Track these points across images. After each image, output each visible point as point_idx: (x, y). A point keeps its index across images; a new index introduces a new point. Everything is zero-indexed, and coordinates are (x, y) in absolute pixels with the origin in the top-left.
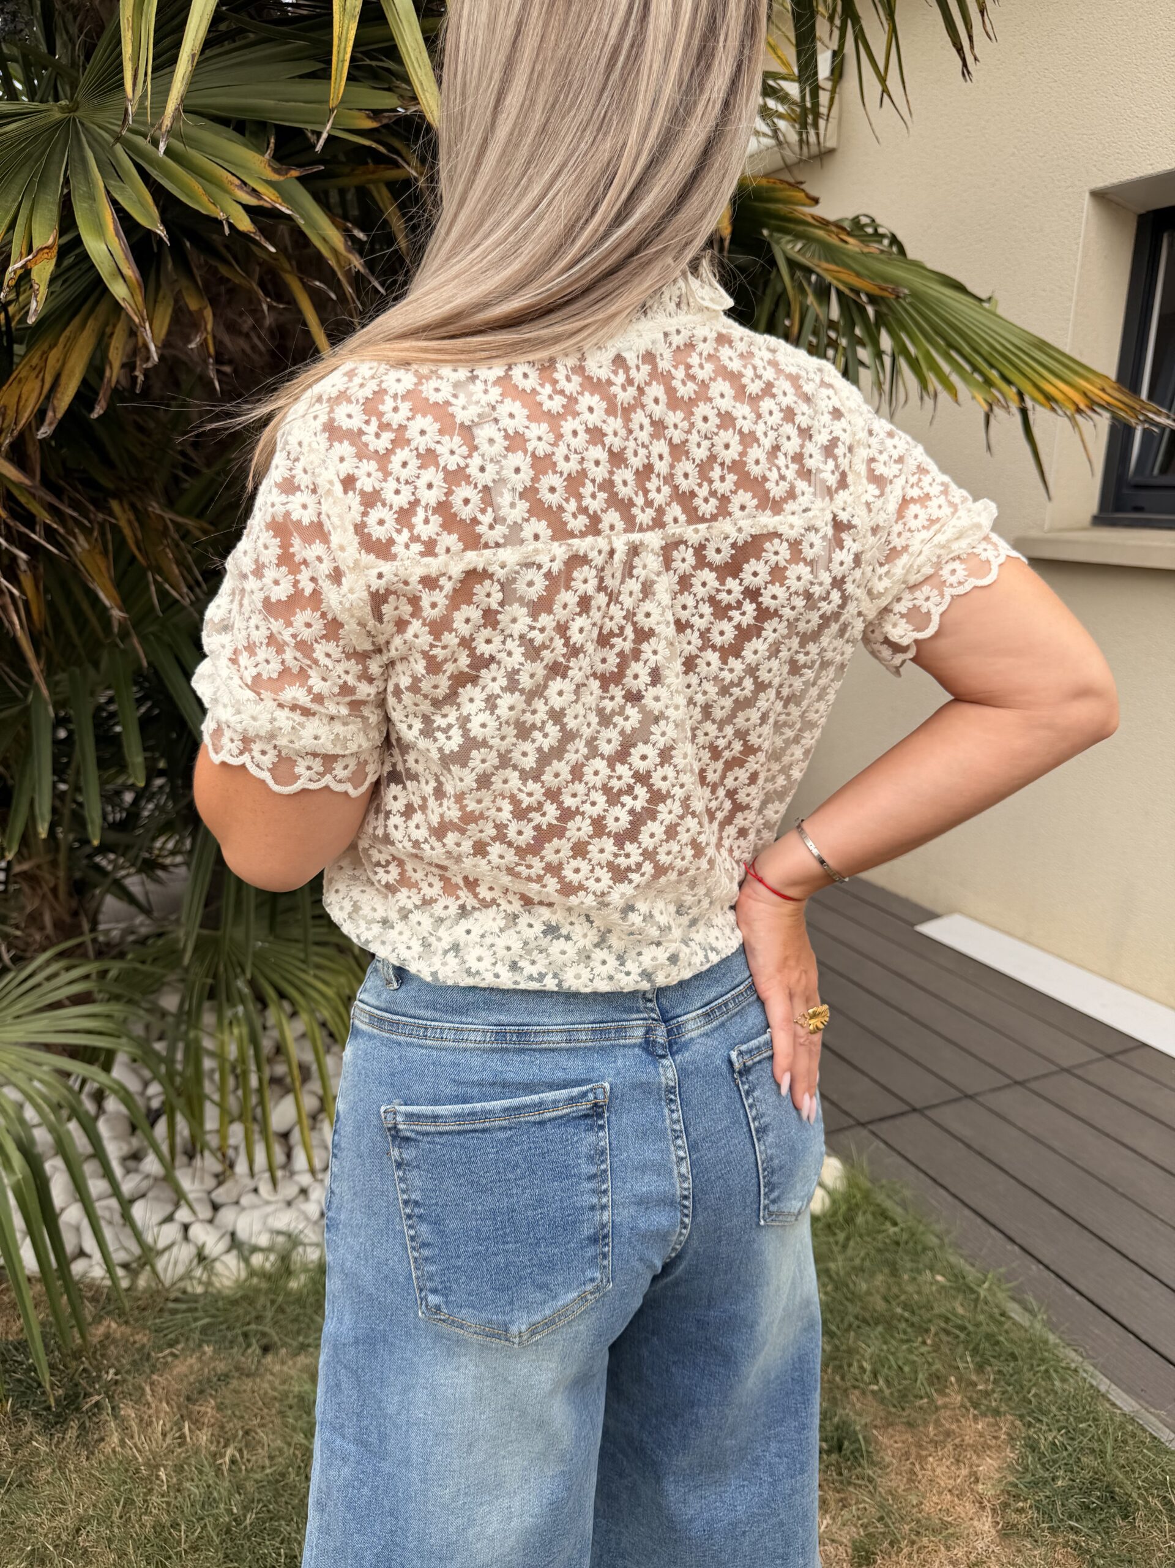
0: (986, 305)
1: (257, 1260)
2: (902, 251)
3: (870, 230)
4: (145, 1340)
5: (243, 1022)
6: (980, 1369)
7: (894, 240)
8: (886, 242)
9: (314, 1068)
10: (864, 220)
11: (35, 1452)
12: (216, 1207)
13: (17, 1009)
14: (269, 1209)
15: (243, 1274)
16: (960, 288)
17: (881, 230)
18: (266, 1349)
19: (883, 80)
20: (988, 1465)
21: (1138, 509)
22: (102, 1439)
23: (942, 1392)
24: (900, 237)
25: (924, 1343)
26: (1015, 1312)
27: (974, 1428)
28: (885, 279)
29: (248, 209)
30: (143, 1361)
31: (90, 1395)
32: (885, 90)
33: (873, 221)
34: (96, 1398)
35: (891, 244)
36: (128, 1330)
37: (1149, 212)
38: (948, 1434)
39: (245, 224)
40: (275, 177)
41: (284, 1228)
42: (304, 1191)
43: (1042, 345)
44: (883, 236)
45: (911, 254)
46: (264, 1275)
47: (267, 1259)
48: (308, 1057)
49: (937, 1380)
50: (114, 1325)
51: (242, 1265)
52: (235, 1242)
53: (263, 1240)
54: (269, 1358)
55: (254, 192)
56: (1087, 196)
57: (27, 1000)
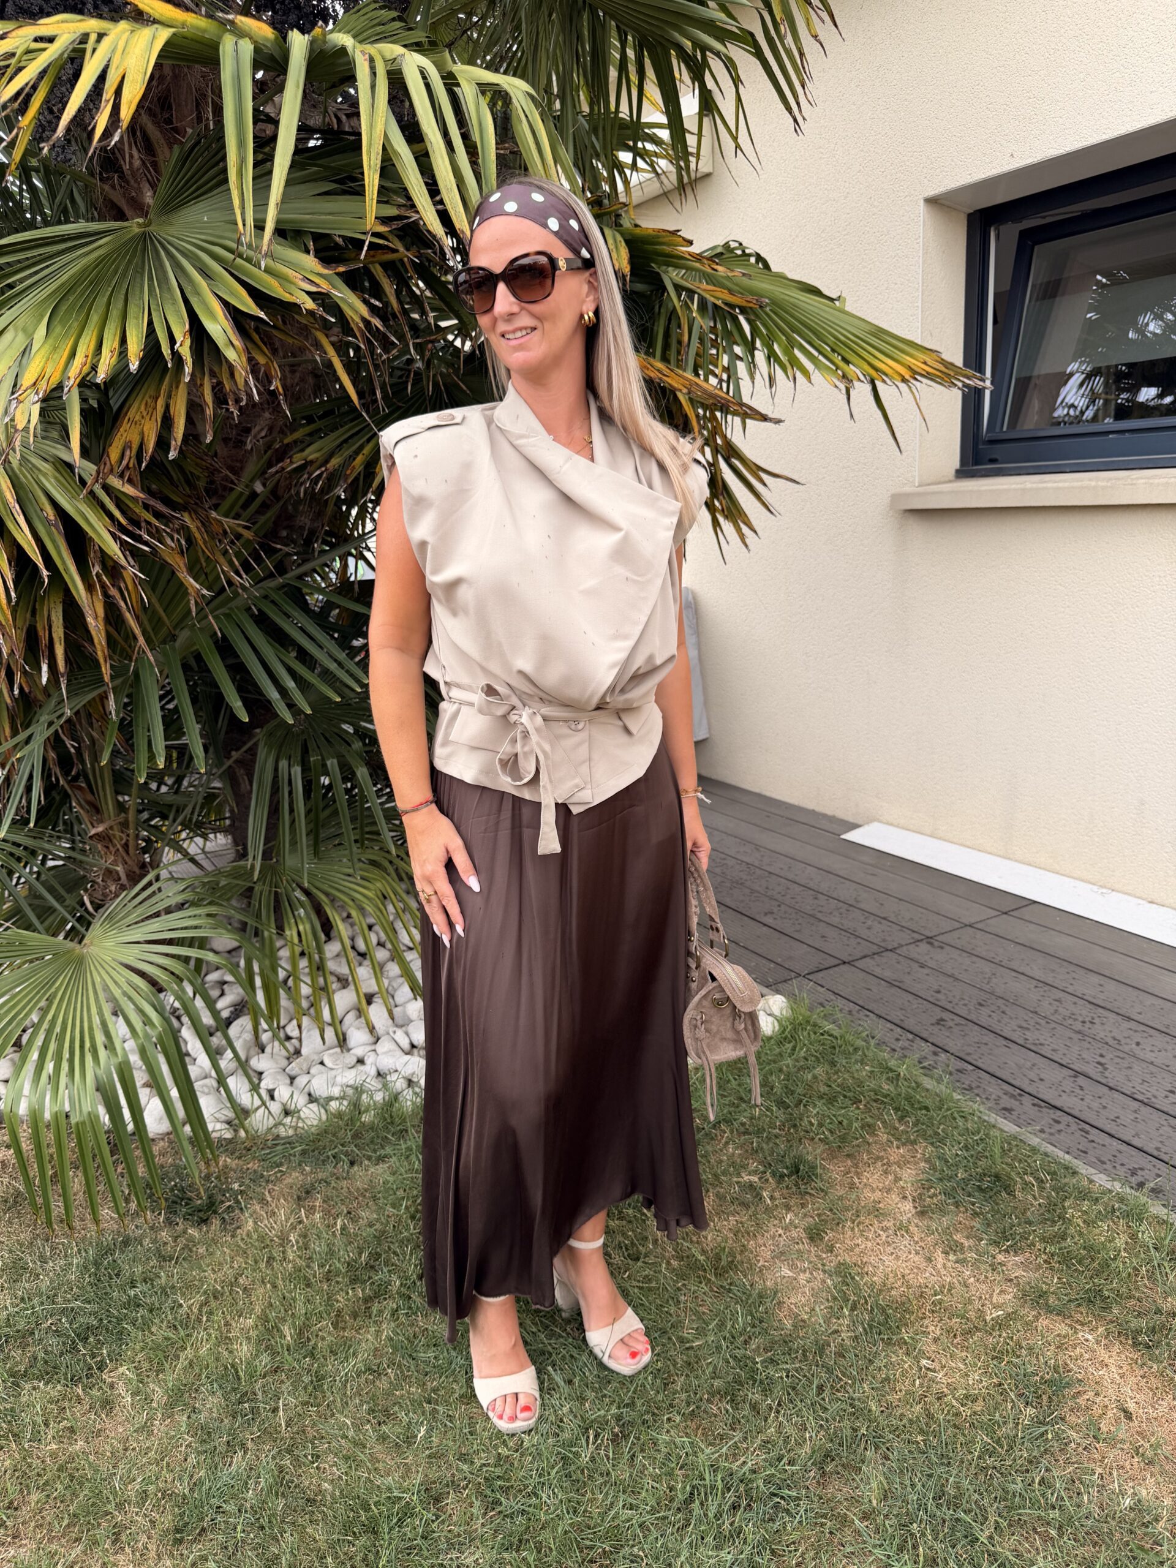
0: (837, 303)
1: (334, 1105)
2: (767, 266)
3: (739, 252)
4: (256, 1167)
5: (305, 920)
6: (901, 1119)
7: (759, 258)
8: (753, 260)
9: (350, 979)
10: (733, 245)
11: (191, 1239)
12: (292, 1079)
13: (132, 918)
14: (333, 1073)
15: (324, 1117)
16: (816, 291)
17: (747, 251)
18: (352, 1163)
19: (735, 139)
20: (908, 1175)
21: (993, 461)
22: (239, 1228)
23: (873, 1133)
24: (763, 255)
25: (858, 1108)
26: (928, 1083)
27: (896, 1153)
28: (752, 292)
29: (308, 293)
30: (257, 1178)
31: (222, 1202)
32: (738, 146)
33: (741, 244)
34: (228, 1204)
35: (757, 262)
36: (241, 1163)
37: (976, 212)
38: (879, 1158)
39: (309, 304)
40: (326, 271)
41: (351, 1082)
42: (361, 1061)
43: (879, 333)
44: (750, 255)
45: (775, 268)
46: (339, 1115)
47: (340, 1104)
48: (344, 970)
49: (870, 1128)
50: (229, 1160)
51: (323, 1111)
52: (312, 1098)
53: (336, 1091)
54: (356, 1168)
55: (312, 282)
56: (922, 203)
57: (140, 910)
